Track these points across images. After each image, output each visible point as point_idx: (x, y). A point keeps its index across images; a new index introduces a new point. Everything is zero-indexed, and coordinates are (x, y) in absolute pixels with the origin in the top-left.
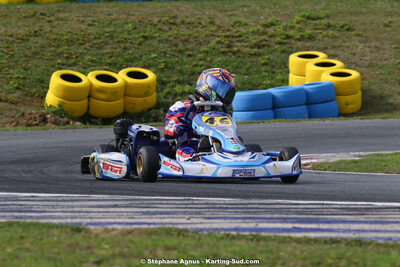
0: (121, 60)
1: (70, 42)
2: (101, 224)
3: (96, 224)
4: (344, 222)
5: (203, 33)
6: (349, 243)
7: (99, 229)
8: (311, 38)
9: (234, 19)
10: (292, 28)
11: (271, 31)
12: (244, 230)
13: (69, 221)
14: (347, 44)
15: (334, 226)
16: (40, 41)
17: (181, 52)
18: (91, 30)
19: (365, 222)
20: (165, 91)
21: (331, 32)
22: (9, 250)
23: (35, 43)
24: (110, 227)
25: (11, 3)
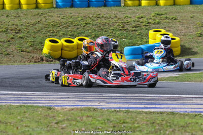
1: (53, 26)
2: (60, 106)
3: (58, 106)
4: (167, 104)
5: (112, 21)
6: (168, 114)
7: (60, 108)
8: (159, 23)
9: (125, 15)
10: (150, 19)
11: (141, 20)
12: (123, 108)
13: (47, 104)
14: (174, 26)
15: (162, 106)
16: (41, 25)
17: (102, 30)
18: (63, 20)
19: (176, 104)
21: (167, 20)
22: (19, 118)
23: (38, 26)
24: (64, 107)
25: (28, 9)
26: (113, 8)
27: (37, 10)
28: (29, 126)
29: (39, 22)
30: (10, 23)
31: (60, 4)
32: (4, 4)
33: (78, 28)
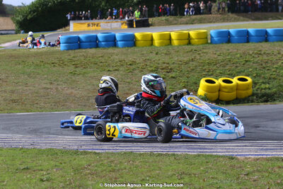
0: (235, 72)
1: (209, 64)
2: (242, 155)
3: (240, 155)
5: (275, 58)
7: (243, 158)
13: (227, 154)
17: (264, 68)
18: (219, 58)
20: (257, 87)
22: (202, 168)
23: (192, 65)
24: (247, 157)
25: (180, 45)
26: (276, 43)
27: (189, 46)
28: (216, 178)
29: (192, 60)
30: (161, 61)
31: (216, 39)
32: (152, 40)
33: (236, 67)
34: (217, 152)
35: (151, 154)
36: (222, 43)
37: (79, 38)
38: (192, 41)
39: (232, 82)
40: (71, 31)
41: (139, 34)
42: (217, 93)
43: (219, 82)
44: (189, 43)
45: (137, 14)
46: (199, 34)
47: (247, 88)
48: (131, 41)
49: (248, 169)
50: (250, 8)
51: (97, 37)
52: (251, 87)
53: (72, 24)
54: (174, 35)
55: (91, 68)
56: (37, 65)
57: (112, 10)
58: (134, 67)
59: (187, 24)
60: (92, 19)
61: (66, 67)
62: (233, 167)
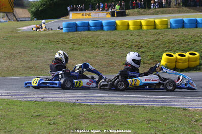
0: (187, 49)
1: (169, 43)
2: (193, 107)
3: (191, 108)
7: (193, 109)
13: (182, 106)
16: (159, 42)
18: (176, 38)
23: (157, 43)
24: (197, 109)
25: (148, 29)
27: (155, 30)
28: (174, 124)
29: (157, 40)
30: (134, 41)
31: (174, 25)
32: (128, 25)
33: (188, 45)
34: (174, 105)
35: (128, 106)
36: (178, 28)
37: (76, 23)
38: (157, 27)
39: (185, 56)
40: (70, 18)
41: (119, 21)
42: (175, 63)
43: (176, 55)
44: (155, 28)
45: (117, 7)
46: (161, 21)
47: (196, 60)
48: (113, 26)
49: (197, 117)
50: (198, 3)
51: (89, 23)
52: (198, 59)
53: (71, 14)
54: (144, 22)
55: (84, 45)
56: (46, 43)
57: (99, 4)
58: (115, 44)
59: (153, 14)
60: (85, 10)
61: (67, 44)
62: (186, 116)
